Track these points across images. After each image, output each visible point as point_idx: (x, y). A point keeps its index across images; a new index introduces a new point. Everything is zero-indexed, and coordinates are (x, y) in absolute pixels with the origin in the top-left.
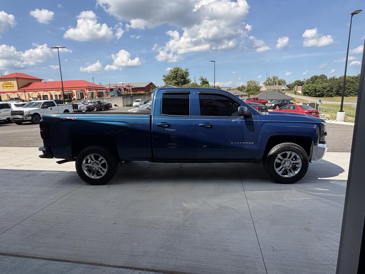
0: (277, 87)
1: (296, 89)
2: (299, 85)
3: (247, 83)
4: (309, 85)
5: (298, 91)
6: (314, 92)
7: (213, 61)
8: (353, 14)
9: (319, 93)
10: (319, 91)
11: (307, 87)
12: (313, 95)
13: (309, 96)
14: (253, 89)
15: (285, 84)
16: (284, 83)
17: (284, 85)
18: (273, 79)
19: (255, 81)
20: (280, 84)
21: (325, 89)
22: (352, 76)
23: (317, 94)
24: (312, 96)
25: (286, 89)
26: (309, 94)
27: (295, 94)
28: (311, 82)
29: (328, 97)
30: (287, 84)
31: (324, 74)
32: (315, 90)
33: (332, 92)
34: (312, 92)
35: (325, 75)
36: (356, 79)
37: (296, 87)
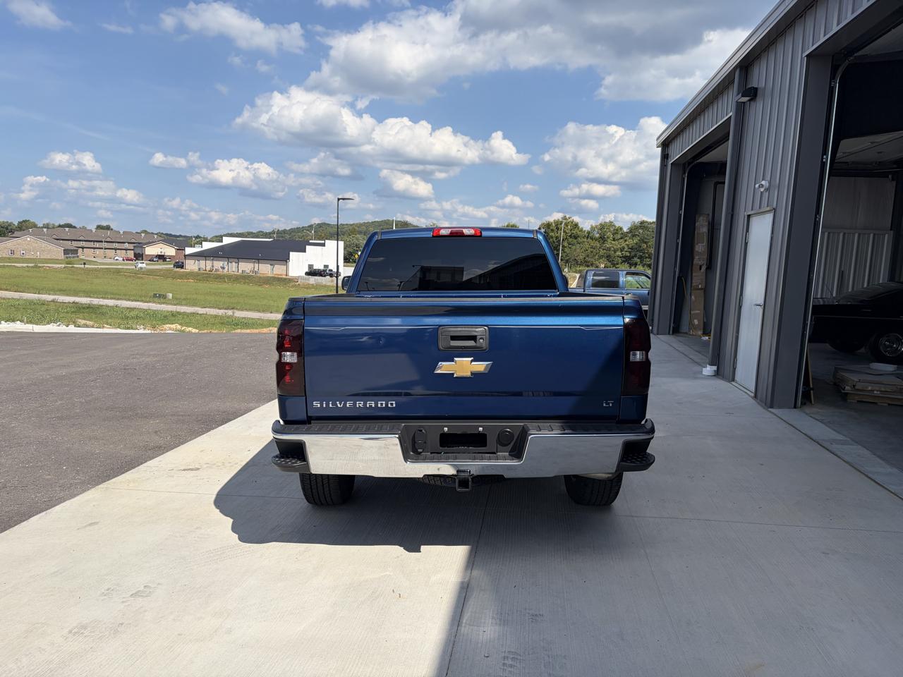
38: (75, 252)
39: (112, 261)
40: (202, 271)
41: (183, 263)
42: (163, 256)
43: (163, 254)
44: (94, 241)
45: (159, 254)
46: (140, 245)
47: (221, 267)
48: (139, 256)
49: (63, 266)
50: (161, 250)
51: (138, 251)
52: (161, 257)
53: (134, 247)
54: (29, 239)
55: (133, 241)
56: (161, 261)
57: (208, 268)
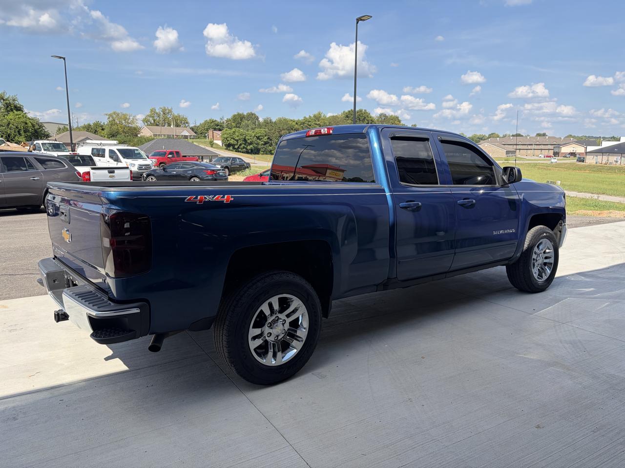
0: (172, 130)
1: (211, 137)
2: (215, 129)
3: (108, 117)
4: (234, 130)
5: (215, 142)
6: (243, 144)
7: (60, 58)
8: (358, 20)
9: (251, 146)
10: (251, 144)
11: (230, 133)
12: (242, 149)
13: (236, 151)
14: (124, 132)
15: (187, 125)
16: (184, 123)
17: (185, 127)
18: (162, 113)
19: (127, 115)
20: (177, 126)
21: (260, 139)
22: (296, 119)
23: (249, 148)
24: (240, 152)
25: (190, 136)
26: (236, 147)
27: (212, 147)
28: (233, 124)
29: (266, 154)
30: (192, 125)
31: (253, 112)
32: (245, 140)
33: (271, 146)
34: (241, 145)
35: (255, 115)
36: (302, 126)
37: (210, 132)
38: (514, 152)
39: (537, 158)
40: (598, 164)
41: (584, 158)
42: (575, 153)
43: (574, 152)
44: (528, 145)
45: (572, 152)
46: (559, 146)
47: (615, 161)
48: (556, 154)
49: (502, 162)
50: (573, 149)
51: (556, 150)
52: (573, 154)
53: (554, 147)
54: (486, 145)
55: (555, 143)
56: (572, 157)
57: (604, 162)
